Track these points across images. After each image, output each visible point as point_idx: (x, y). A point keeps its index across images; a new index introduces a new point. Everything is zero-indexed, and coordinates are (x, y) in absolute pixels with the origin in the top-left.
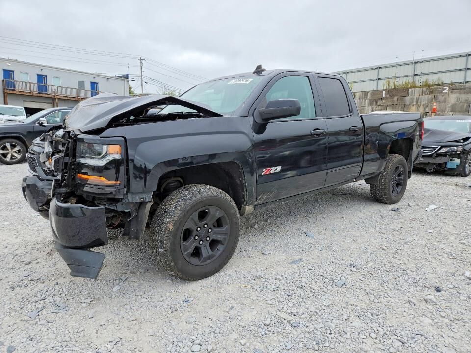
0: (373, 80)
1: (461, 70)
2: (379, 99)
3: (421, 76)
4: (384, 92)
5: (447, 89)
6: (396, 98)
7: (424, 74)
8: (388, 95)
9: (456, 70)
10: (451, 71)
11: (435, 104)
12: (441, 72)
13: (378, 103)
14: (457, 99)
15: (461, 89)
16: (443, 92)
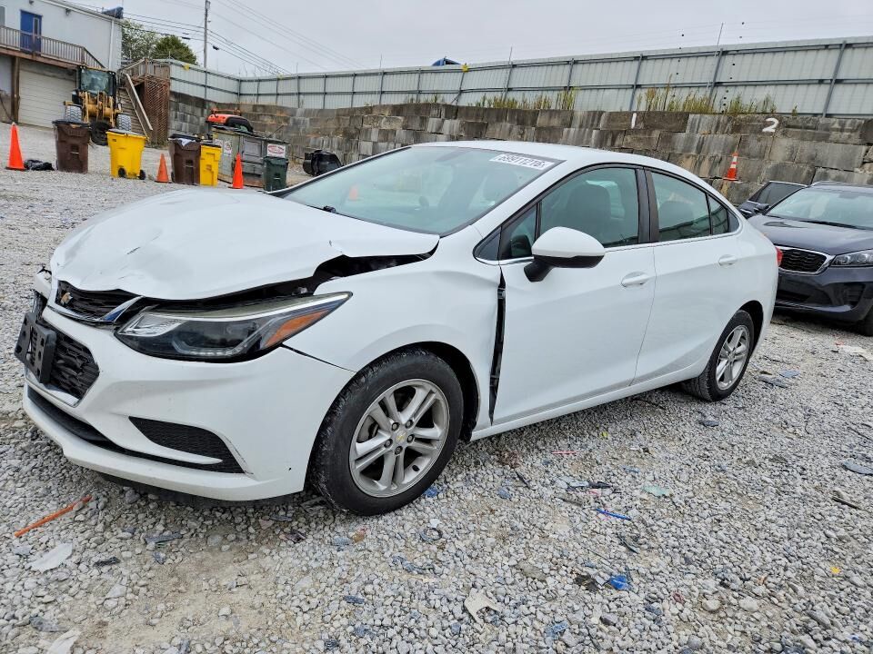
0: (625, 88)
1: (821, 82)
2: (622, 131)
3: (728, 89)
4: (635, 115)
5: (775, 126)
6: (656, 134)
7: (735, 85)
8: (641, 126)
9: (809, 82)
10: (797, 83)
11: (735, 159)
12: (777, 83)
13: (617, 143)
14: (792, 152)
15: (807, 128)
16: (765, 130)
